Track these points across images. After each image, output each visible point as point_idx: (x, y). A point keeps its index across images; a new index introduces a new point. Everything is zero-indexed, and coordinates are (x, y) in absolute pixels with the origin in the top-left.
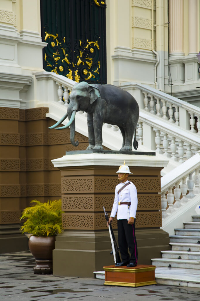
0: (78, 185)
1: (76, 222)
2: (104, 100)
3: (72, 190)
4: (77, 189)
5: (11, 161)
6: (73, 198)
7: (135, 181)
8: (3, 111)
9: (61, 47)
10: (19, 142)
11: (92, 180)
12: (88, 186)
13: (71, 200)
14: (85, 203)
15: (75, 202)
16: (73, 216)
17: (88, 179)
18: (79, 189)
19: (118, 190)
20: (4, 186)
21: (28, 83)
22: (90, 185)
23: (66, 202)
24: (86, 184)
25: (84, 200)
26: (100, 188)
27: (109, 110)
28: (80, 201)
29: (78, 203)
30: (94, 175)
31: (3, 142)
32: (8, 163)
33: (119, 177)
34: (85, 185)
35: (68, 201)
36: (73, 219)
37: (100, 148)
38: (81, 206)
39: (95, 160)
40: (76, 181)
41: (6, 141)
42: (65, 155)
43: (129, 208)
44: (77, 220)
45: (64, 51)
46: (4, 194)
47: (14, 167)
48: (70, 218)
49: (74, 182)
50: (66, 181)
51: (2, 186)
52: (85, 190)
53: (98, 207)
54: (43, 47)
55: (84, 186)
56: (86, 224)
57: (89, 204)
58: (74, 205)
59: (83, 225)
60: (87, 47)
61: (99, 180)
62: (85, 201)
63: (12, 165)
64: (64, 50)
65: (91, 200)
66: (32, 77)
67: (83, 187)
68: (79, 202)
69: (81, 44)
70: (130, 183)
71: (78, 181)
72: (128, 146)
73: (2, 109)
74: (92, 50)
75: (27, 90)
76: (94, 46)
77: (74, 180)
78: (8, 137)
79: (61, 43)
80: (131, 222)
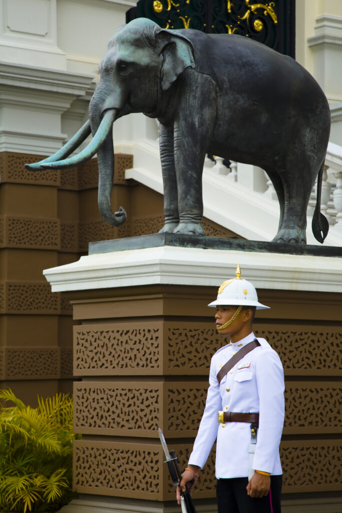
0: (118, 348)
1: (110, 470)
2: (209, 78)
3: (101, 367)
4: (115, 363)
5: (36, 289)
6: (104, 391)
7: (312, 337)
8: (16, 163)
9: (179, 15)
10: (58, 241)
11: (156, 334)
12: (145, 352)
13: (99, 397)
14: (138, 410)
15: (109, 405)
16: (104, 450)
17: (146, 331)
18: (121, 363)
19: (219, 369)
20: (15, 352)
21: (82, 93)
22: (153, 349)
23: (85, 404)
24: (140, 346)
25: (135, 400)
26: (186, 359)
27: (227, 113)
28: (122, 401)
29: (117, 407)
30: (166, 318)
31: (16, 240)
32: (27, 292)
33: (217, 321)
34: (138, 350)
35: (91, 400)
36: (104, 461)
37: (194, 232)
38: (126, 418)
39: (164, 267)
40: (113, 336)
41: (23, 239)
42: (86, 254)
43: (254, 436)
44: (114, 463)
45: (185, 23)
46: (15, 371)
47: (43, 303)
48: (95, 457)
49: (106, 341)
50: (86, 337)
51: (9, 351)
52: (138, 364)
53: (179, 422)
54: (128, 9)
55: (135, 352)
56: (139, 478)
57: (147, 411)
58: (107, 414)
59: (130, 483)
60: (244, 17)
61: (184, 333)
62: (138, 403)
63: (37, 299)
64: (187, 20)
65: (155, 399)
66: (92, 79)
67: (133, 357)
68: (121, 405)
69: (232, 8)
70: (258, 344)
71: (118, 336)
72: (293, 228)
73: (13, 156)
74: (258, 24)
75: (84, 114)
76: (263, 15)
77: (108, 332)
78: (28, 229)
79: (178, 5)
80: (259, 489)
